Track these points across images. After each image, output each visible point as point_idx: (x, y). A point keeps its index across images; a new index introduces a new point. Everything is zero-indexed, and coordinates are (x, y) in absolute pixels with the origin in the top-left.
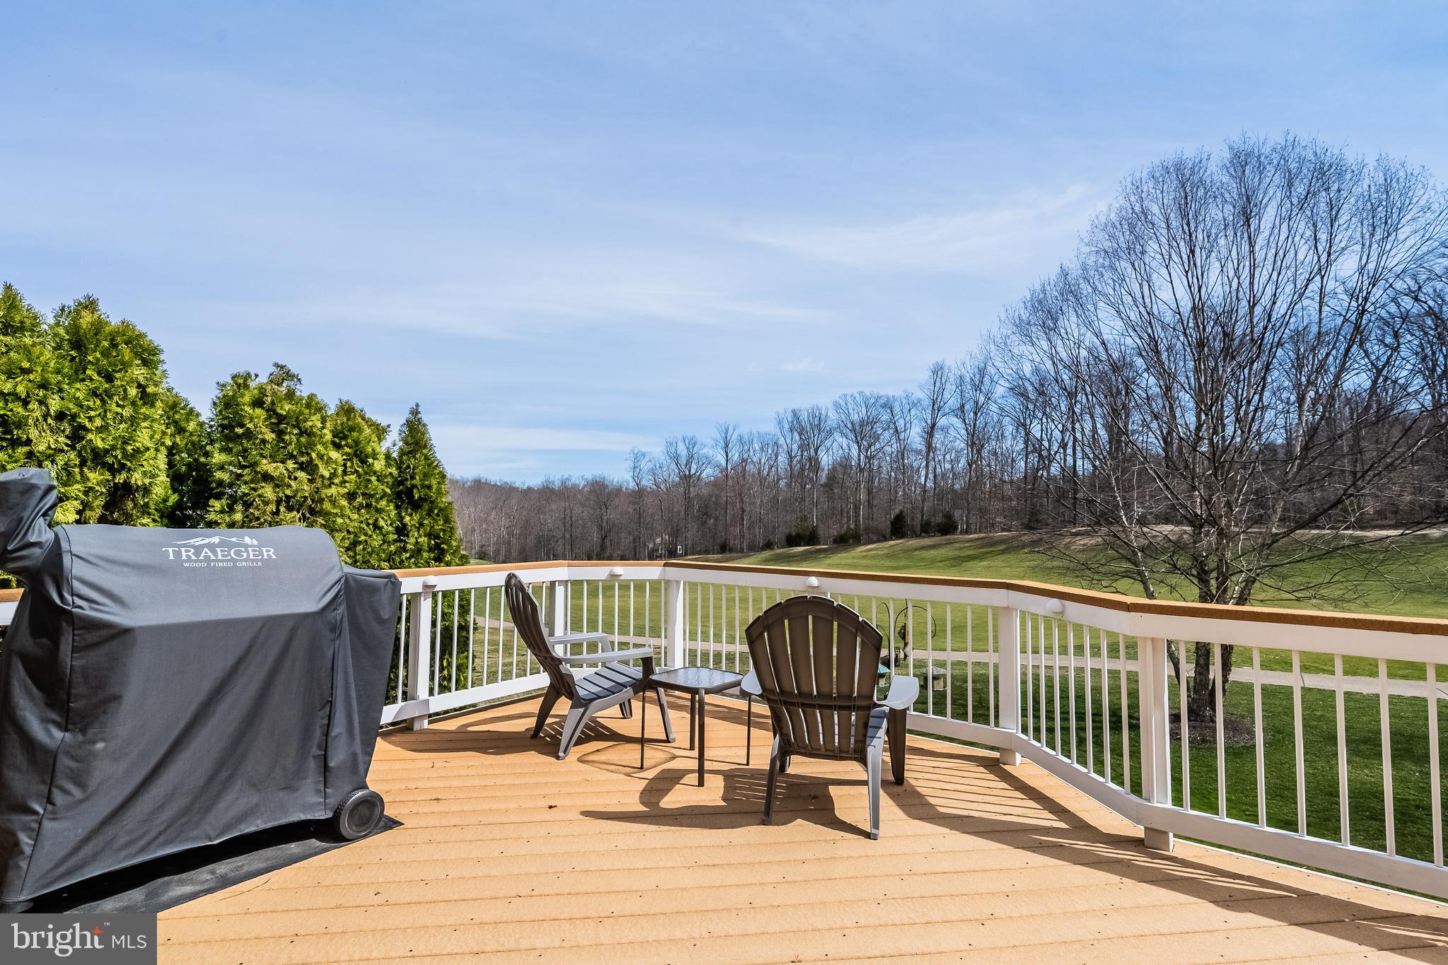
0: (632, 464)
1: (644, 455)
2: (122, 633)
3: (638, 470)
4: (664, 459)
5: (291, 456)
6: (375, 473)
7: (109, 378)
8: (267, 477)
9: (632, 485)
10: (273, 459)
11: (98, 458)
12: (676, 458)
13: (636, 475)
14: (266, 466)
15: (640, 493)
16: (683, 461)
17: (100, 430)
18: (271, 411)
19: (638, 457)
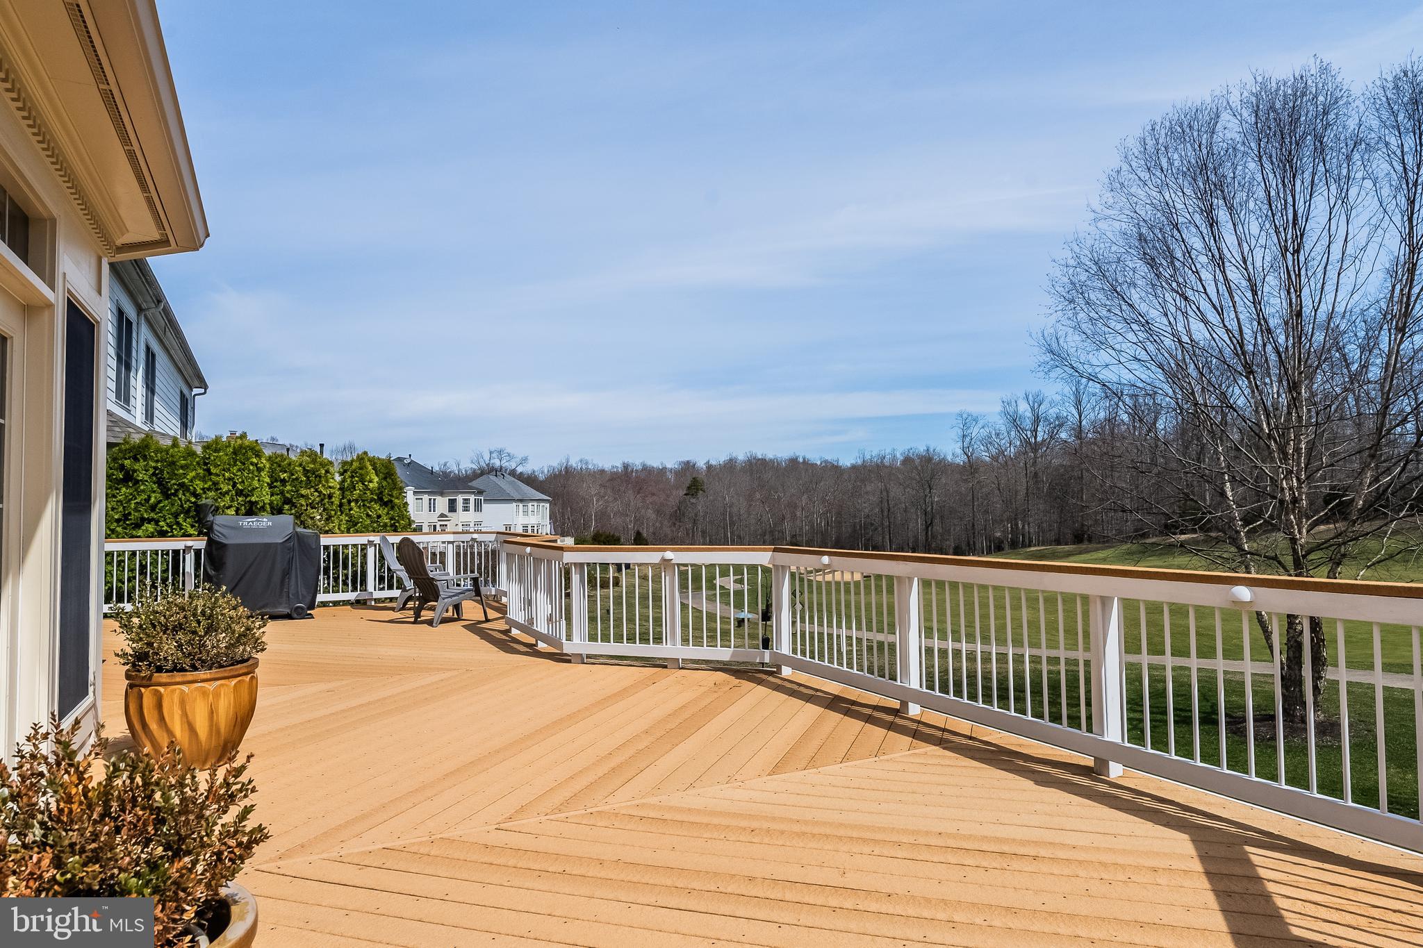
0: (960, 433)
1: (976, 420)
2: (224, 546)
3: (968, 439)
4: (1001, 424)
5: (312, 487)
6: (369, 489)
7: (244, 464)
8: (303, 496)
9: (961, 460)
10: (306, 488)
11: (240, 493)
12: (1015, 421)
13: (965, 445)
14: (303, 492)
15: (972, 467)
16: (1028, 424)
17: (240, 483)
18: (304, 468)
19: (967, 421)
